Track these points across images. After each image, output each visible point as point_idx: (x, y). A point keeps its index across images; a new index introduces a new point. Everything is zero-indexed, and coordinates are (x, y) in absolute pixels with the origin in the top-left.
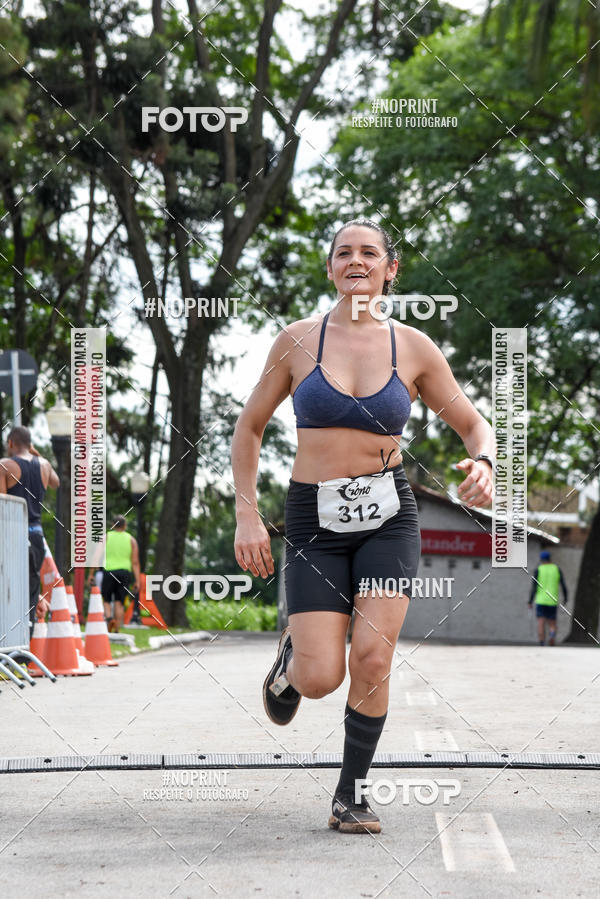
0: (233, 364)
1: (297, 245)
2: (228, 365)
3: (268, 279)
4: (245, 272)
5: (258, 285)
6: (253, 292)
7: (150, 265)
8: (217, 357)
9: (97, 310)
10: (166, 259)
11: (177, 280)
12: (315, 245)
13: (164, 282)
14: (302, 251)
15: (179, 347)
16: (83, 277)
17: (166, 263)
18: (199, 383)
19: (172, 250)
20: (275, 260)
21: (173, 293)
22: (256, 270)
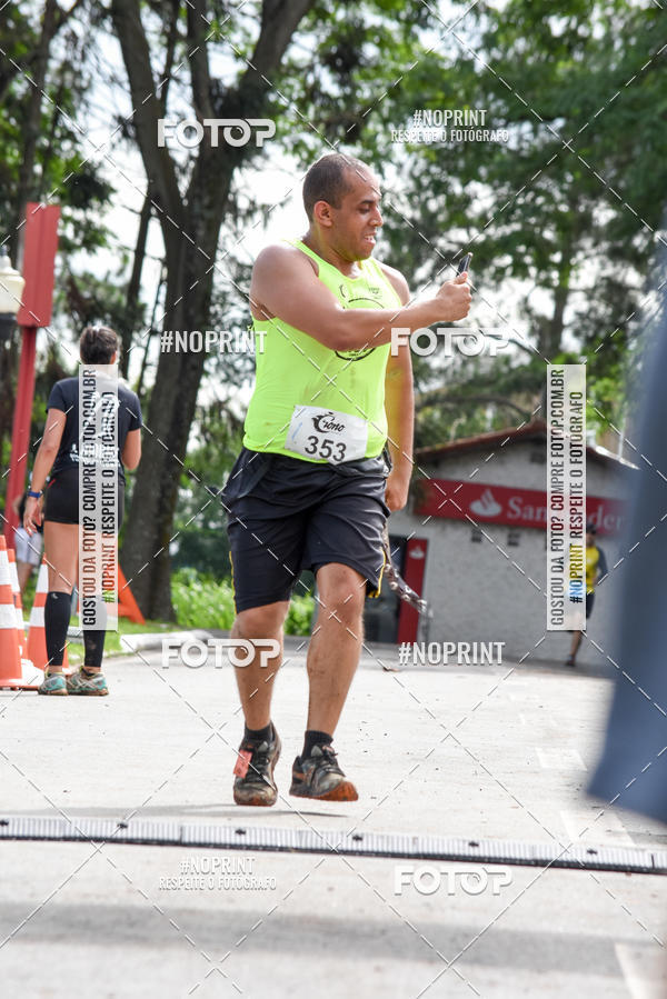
0: (267, 217)
1: (378, 30)
2: (258, 216)
3: (329, 84)
4: (295, 69)
5: (313, 92)
6: (303, 105)
7: (145, 48)
8: (243, 204)
9: (57, 115)
10: (171, 38)
11: (186, 76)
12: (407, 33)
13: (167, 76)
14: (384, 42)
15: (184, 184)
16: (37, 59)
17: (170, 46)
18: (212, 244)
19: (182, 28)
20: (343, 55)
21: (179, 99)
22: (311, 68)
